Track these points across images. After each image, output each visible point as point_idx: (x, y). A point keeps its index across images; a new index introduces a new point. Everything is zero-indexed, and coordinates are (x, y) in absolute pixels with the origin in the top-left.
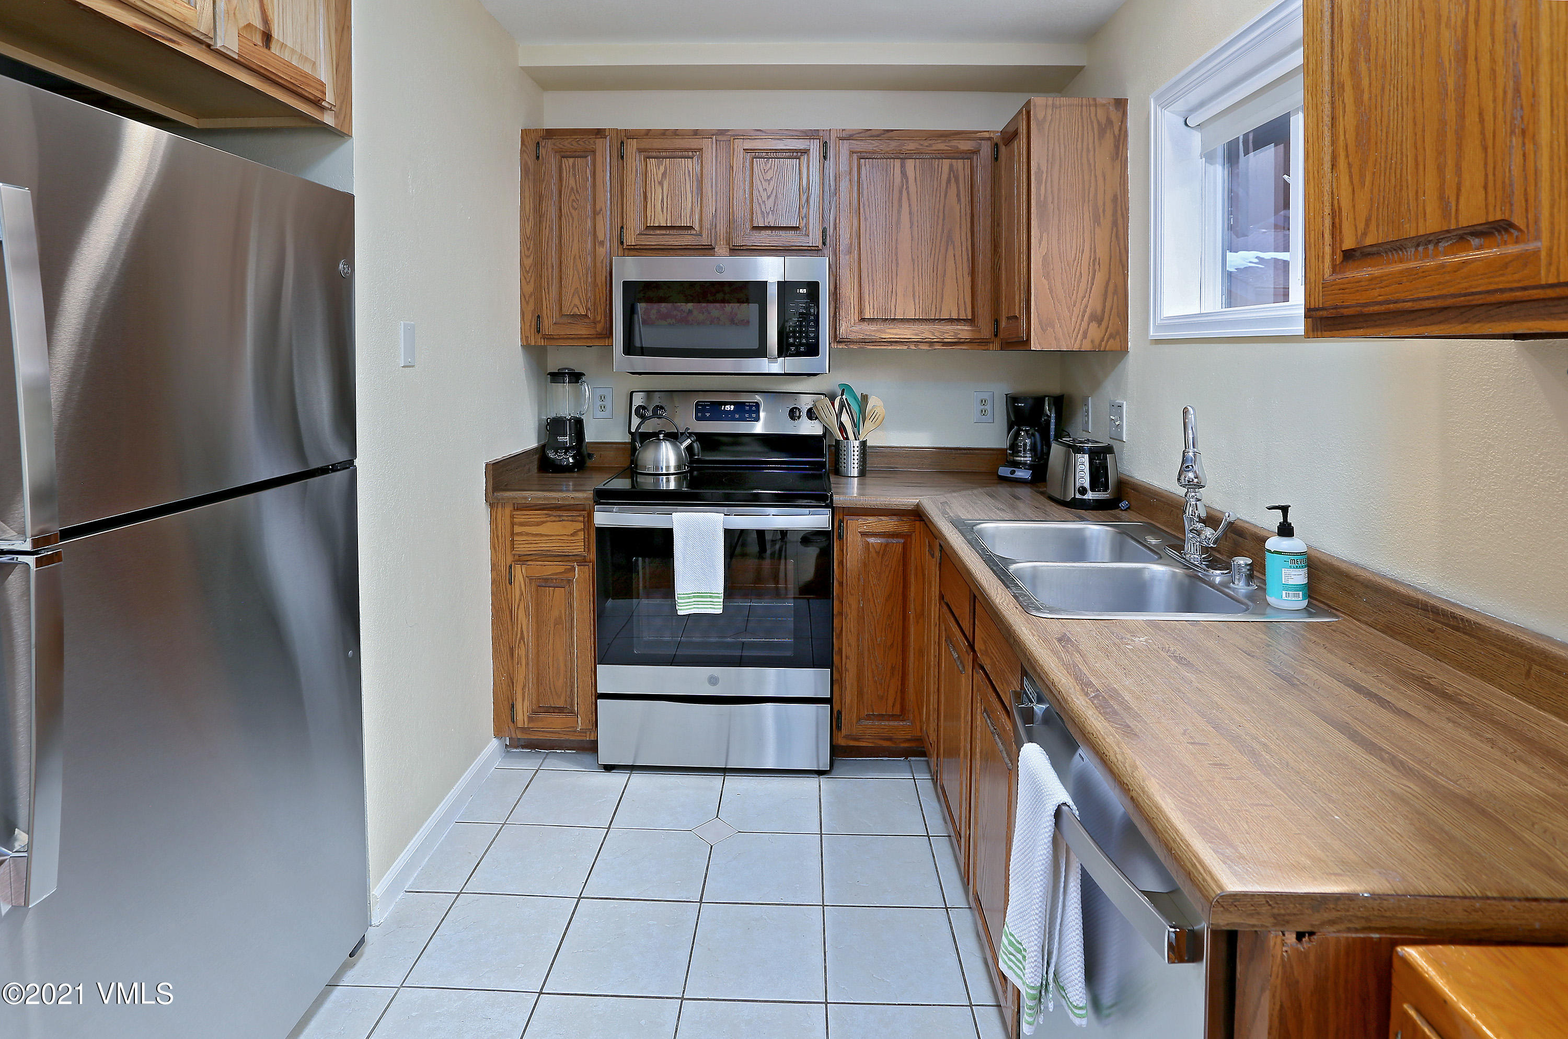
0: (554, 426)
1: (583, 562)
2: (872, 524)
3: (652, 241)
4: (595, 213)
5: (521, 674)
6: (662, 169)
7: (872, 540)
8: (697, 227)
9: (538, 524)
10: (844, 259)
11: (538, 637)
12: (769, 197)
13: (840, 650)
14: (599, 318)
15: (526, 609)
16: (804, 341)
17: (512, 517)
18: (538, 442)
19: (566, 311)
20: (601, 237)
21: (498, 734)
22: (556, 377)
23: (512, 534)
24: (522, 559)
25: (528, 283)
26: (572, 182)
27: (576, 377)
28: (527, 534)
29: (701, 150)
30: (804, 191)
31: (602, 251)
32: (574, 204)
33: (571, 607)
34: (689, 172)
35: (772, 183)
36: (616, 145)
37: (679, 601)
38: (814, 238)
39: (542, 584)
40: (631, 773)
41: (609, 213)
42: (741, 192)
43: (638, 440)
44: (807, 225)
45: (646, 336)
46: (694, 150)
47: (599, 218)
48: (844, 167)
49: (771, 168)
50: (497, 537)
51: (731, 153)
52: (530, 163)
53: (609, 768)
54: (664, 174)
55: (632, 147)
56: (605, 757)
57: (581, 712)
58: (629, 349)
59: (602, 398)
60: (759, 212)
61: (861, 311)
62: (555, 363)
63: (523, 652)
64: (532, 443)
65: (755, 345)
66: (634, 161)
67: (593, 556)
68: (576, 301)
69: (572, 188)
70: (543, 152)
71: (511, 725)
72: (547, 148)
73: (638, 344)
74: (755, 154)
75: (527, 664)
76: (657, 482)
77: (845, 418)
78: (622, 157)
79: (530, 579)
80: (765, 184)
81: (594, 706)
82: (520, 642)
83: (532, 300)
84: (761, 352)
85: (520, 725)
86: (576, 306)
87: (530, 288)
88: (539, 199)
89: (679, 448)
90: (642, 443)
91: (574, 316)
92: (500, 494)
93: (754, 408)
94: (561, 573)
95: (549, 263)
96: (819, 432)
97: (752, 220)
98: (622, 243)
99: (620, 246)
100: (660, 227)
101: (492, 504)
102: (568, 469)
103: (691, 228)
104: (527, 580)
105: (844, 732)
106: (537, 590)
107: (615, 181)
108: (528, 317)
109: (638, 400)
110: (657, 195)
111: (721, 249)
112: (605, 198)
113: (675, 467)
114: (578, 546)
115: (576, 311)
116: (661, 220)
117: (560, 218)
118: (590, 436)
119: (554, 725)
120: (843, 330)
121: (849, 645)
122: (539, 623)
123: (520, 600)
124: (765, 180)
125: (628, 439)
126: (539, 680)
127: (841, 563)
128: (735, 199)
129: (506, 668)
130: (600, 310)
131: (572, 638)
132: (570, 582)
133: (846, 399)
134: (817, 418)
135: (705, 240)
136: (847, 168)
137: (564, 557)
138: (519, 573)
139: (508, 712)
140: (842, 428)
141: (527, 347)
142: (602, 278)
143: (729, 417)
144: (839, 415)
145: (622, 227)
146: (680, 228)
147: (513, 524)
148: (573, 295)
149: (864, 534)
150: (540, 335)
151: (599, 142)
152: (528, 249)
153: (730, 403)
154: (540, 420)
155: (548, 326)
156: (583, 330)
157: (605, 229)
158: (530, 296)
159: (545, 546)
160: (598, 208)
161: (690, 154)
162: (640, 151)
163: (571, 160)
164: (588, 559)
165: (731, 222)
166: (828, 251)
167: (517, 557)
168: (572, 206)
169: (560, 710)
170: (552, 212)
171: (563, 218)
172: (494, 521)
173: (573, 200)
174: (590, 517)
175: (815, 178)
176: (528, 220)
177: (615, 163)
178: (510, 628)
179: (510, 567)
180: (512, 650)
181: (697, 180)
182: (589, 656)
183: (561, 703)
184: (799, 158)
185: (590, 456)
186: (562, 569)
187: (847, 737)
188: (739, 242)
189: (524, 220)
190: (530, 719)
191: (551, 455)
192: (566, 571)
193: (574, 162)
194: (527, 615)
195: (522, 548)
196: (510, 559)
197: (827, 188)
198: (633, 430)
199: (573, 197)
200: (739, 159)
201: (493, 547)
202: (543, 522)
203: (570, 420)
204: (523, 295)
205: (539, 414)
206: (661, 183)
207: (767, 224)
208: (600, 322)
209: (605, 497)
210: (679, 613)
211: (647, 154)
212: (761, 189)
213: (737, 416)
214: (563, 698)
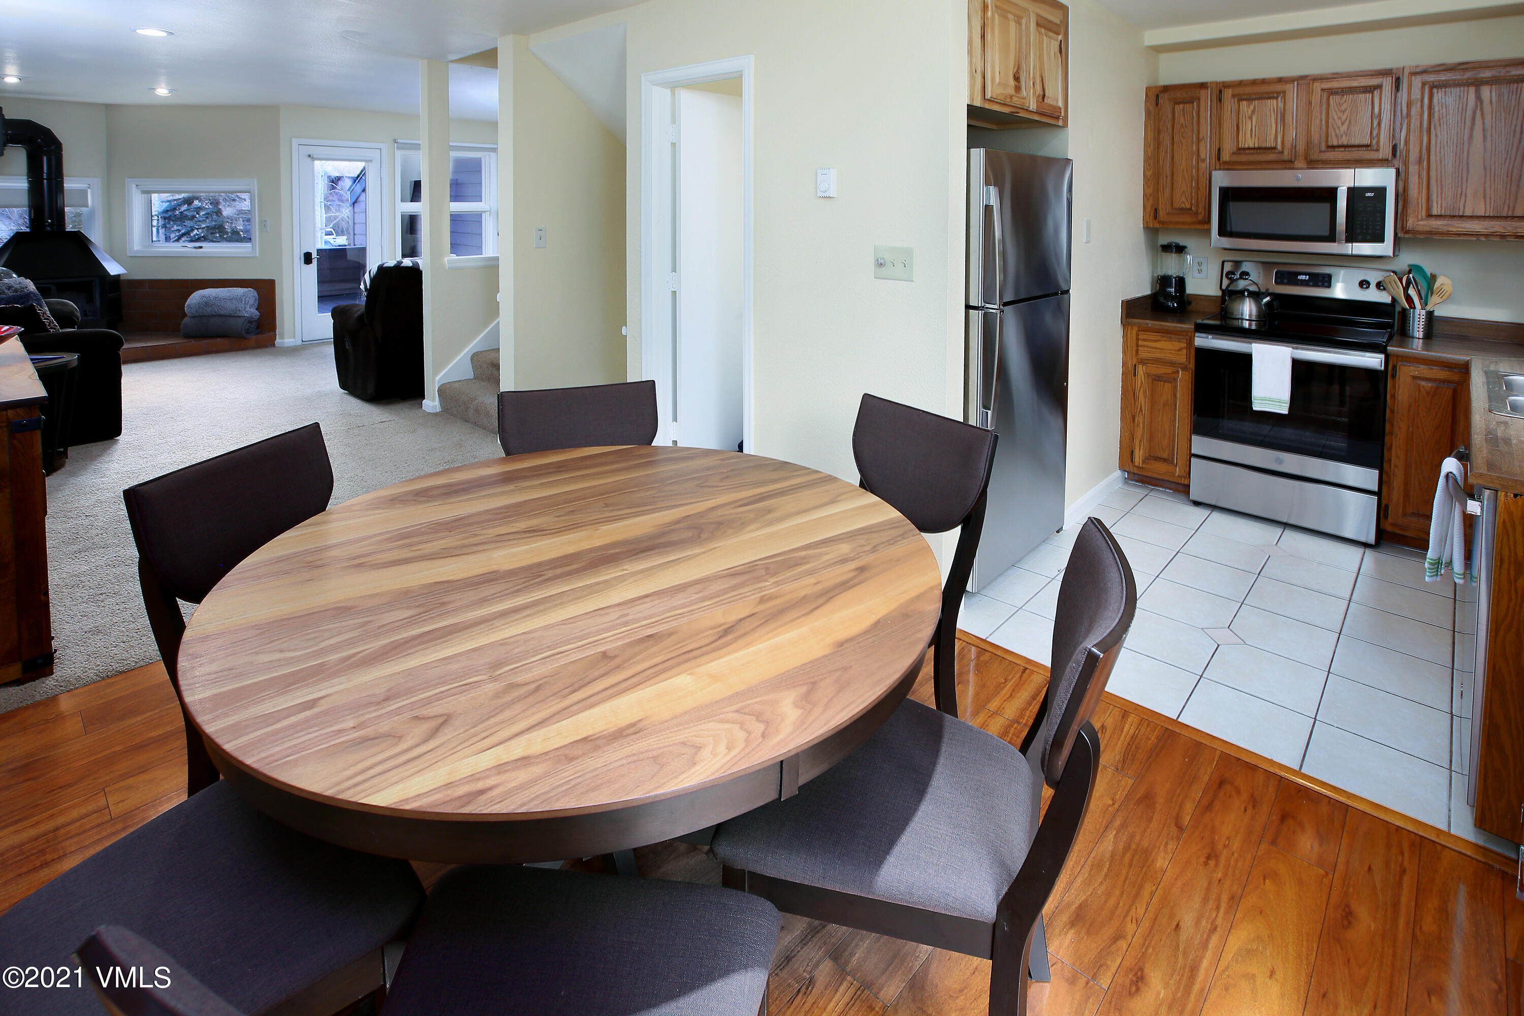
0: (1163, 281)
1: (1185, 369)
2: (1422, 370)
3: (1243, 158)
4: (1199, 140)
5: (1139, 432)
6: (1252, 107)
7: (1423, 383)
8: (1279, 147)
9: (1155, 341)
10: (1413, 169)
11: (1152, 412)
12: (1343, 124)
13: (1390, 461)
14: (1200, 211)
15: (1145, 392)
16: (1370, 232)
17: (1137, 335)
18: (1152, 291)
19: (1176, 205)
20: (1202, 155)
21: (1122, 468)
22: (1167, 248)
23: (1137, 345)
24: (1143, 362)
25: (1149, 187)
26: (1182, 120)
27: (1180, 249)
28: (1148, 347)
29: (1284, 92)
30: (1376, 118)
31: (1202, 166)
32: (1184, 135)
33: (1175, 396)
34: (1274, 109)
35: (1346, 113)
36: (1216, 92)
37: (1255, 401)
38: (1385, 151)
39: (1156, 379)
40: (1212, 511)
41: (1209, 140)
42: (1318, 122)
43: (1227, 294)
44: (1378, 143)
45: (1236, 225)
46: (1278, 93)
47: (1202, 144)
48: (1416, 94)
49: (1345, 101)
50: (1127, 346)
51: (1310, 93)
52: (1151, 109)
53: (1197, 504)
54: (1253, 112)
55: (1228, 93)
56: (1194, 494)
57: (1180, 462)
58: (1221, 233)
59: (1200, 264)
60: (1333, 134)
61: (1429, 209)
62: (1164, 240)
63: (1141, 420)
64: (1147, 291)
65: (1326, 233)
66: (1229, 103)
67: (1192, 366)
68: (1183, 199)
69: (1182, 124)
70: (1161, 101)
71: (1131, 464)
72: (1164, 99)
73: (1229, 229)
74: (1332, 92)
75: (1144, 427)
76: (1242, 323)
77: (1412, 292)
78: (1220, 101)
79: (1148, 375)
80: (1340, 114)
81: (1188, 463)
82: (1139, 412)
83: (1151, 199)
84: (1331, 238)
85: (1137, 464)
86: (1183, 202)
87: (1150, 191)
88: (1158, 132)
89: (1261, 303)
90: (1229, 297)
91: (1182, 209)
92: (1130, 320)
93: (1326, 279)
94: (1169, 374)
95: (1164, 174)
96: (1388, 300)
97: (1327, 141)
98: (1219, 159)
99: (1217, 162)
100: (1249, 149)
101: (1124, 324)
102: (1172, 311)
103: (1275, 148)
104: (1146, 376)
105: (1390, 520)
106: (1152, 382)
107: (1214, 118)
108: (1148, 209)
109: (1228, 267)
110: (1247, 127)
111: (1300, 163)
112: (1206, 130)
113: (1256, 316)
114: (1182, 358)
115: (1183, 206)
116: (1250, 143)
117: (1173, 144)
118: (1190, 289)
119: (1159, 469)
120: (1411, 223)
121: (1398, 457)
122: (1153, 404)
123: (1141, 387)
124: (1341, 111)
125: (1219, 293)
126: (1151, 439)
127: (1393, 396)
128: (1312, 126)
129: (1129, 428)
130: (1201, 205)
131: (1175, 417)
132: (1175, 380)
133: (1413, 277)
134: (1384, 289)
135: (1286, 156)
136: (1419, 96)
137: (1171, 364)
138: (1141, 370)
139: (1129, 455)
140: (1409, 299)
141: (1147, 228)
142: (1204, 183)
143: (1304, 283)
144: (1406, 289)
145: (1219, 150)
146: (1266, 148)
147: (1138, 340)
148: (1182, 194)
149: (1415, 378)
150: (1157, 221)
151: (1203, 92)
152: (1149, 165)
153: (1306, 274)
154: (1153, 277)
155: (1162, 215)
156: (1188, 219)
157: (1206, 150)
158: (1150, 196)
159: (1158, 355)
160: (1201, 137)
161: (1275, 95)
162: (1234, 96)
163: (1181, 106)
164: (1188, 366)
165: (1309, 143)
166: (1396, 163)
167: (1139, 360)
168: (1182, 136)
169: (1165, 460)
170: (1167, 141)
171: (1175, 145)
172: (1125, 336)
173: (1182, 133)
174: (1191, 341)
175: (1387, 106)
176: (1150, 146)
177: (1214, 104)
178: (1133, 403)
179: (1135, 366)
180: (1134, 418)
181: (1281, 114)
182: (1187, 428)
183: (1165, 456)
184: (1372, 93)
185: (1189, 303)
186: (1170, 371)
187: (1393, 525)
188: (1315, 156)
189: (1146, 146)
190: (1144, 462)
191: (1162, 300)
192: (1173, 373)
193: (1184, 108)
194: (1145, 397)
195: (1144, 354)
196: (1135, 361)
197: (1399, 113)
198: (1224, 287)
199: (1182, 129)
200: (1317, 96)
201: (1124, 352)
202: (1160, 340)
203: (1175, 278)
204: (1145, 195)
205: (1153, 273)
206: (1251, 118)
207: (1340, 143)
208: (1201, 213)
209: (1202, 328)
210: (1254, 409)
211: (1240, 98)
212: (1336, 118)
213: (1311, 284)
214: (1167, 453)
